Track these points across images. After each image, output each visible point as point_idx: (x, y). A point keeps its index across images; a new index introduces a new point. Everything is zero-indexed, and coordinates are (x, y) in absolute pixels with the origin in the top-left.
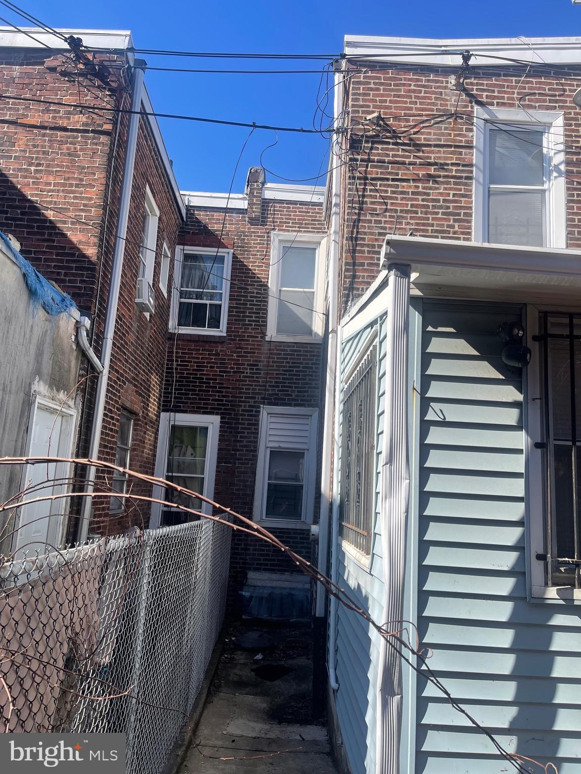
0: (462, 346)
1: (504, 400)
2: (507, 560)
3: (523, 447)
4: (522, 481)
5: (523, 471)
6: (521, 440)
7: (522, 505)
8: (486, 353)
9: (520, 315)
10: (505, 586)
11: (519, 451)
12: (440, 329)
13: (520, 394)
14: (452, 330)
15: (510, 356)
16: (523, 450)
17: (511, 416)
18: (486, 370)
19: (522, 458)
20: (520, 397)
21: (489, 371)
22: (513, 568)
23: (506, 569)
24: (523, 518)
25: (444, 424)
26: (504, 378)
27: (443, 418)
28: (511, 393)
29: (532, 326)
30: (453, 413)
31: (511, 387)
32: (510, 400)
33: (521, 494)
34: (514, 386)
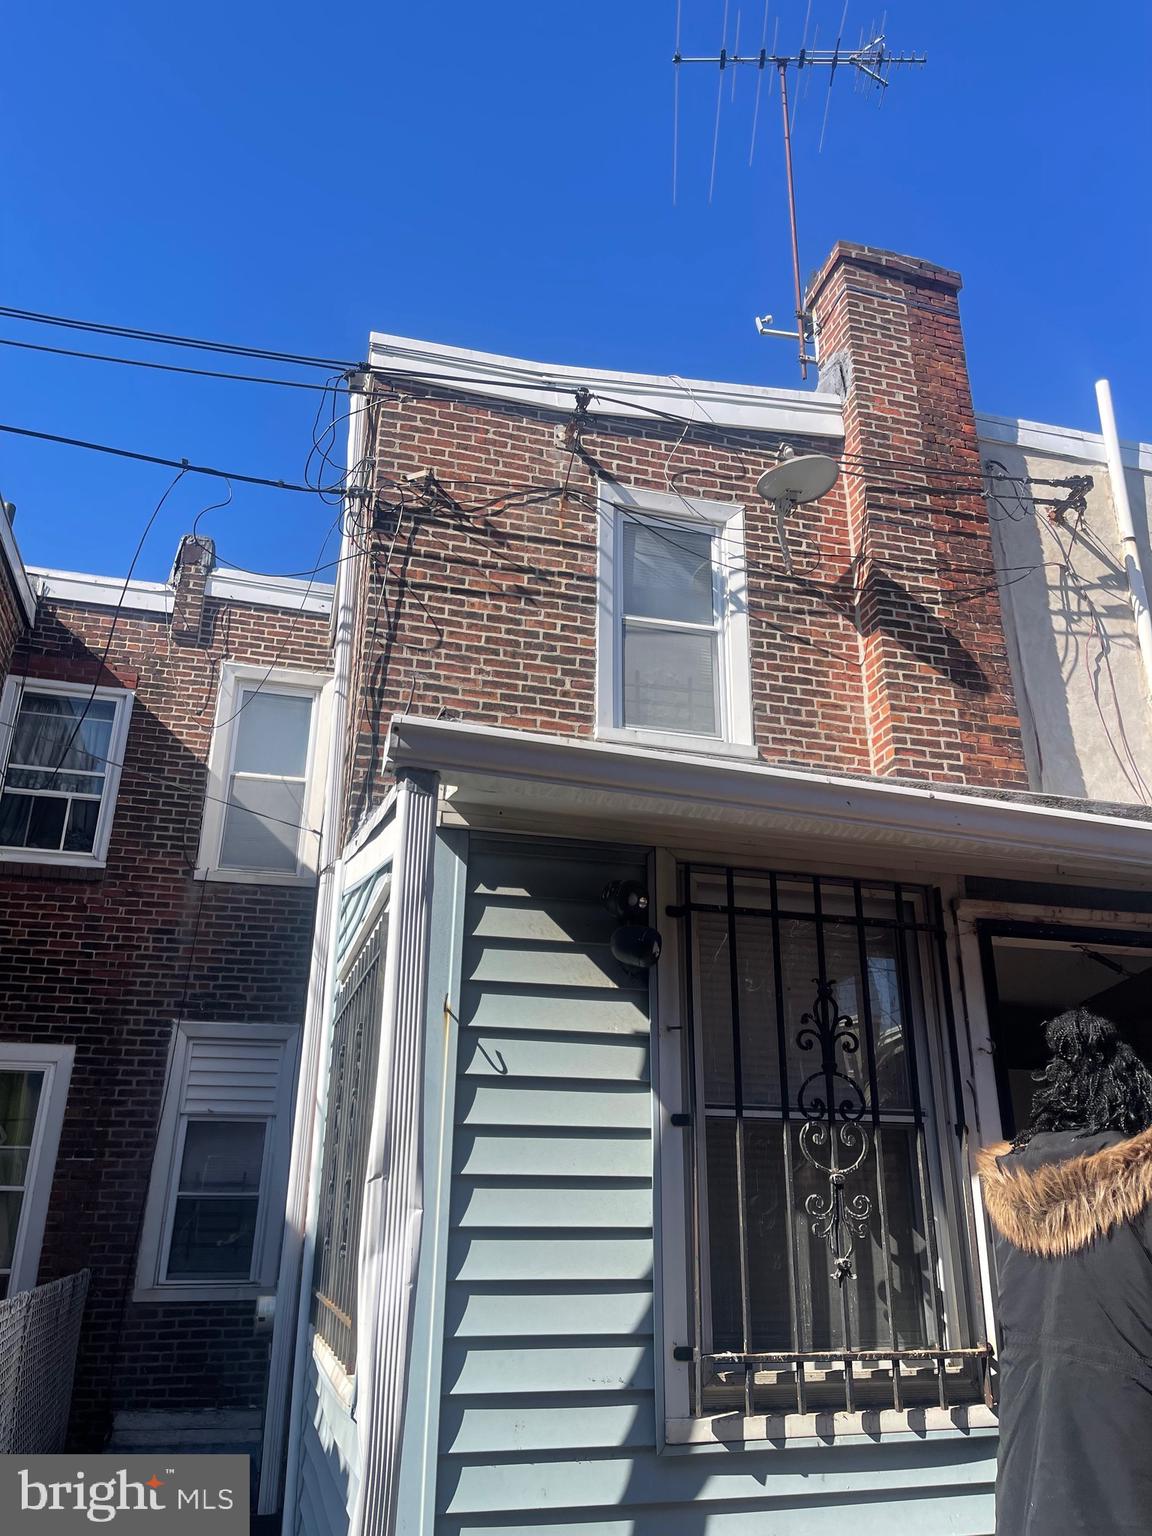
0: (540, 924)
1: (617, 1031)
2: (616, 1368)
3: (650, 1124)
4: (648, 1195)
5: (650, 1174)
6: (645, 1110)
7: (648, 1245)
8: (585, 938)
9: (645, 867)
10: (613, 1425)
11: (643, 1133)
12: (501, 891)
13: (646, 1019)
14: (522, 892)
15: (624, 947)
16: (650, 1129)
17: (627, 1063)
18: (582, 970)
19: (648, 1147)
20: (644, 1024)
21: (590, 975)
22: (631, 1382)
23: (618, 1386)
24: (650, 1273)
25: (504, 1081)
26: (616, 987)
27: (501, 1069)
28: (628, 1017)
29: (665, 890)
30: (523, 1059)
31: (630, 1005)
32: (627, 1031)
33: (646, 1220)
34: (634, 1003)
